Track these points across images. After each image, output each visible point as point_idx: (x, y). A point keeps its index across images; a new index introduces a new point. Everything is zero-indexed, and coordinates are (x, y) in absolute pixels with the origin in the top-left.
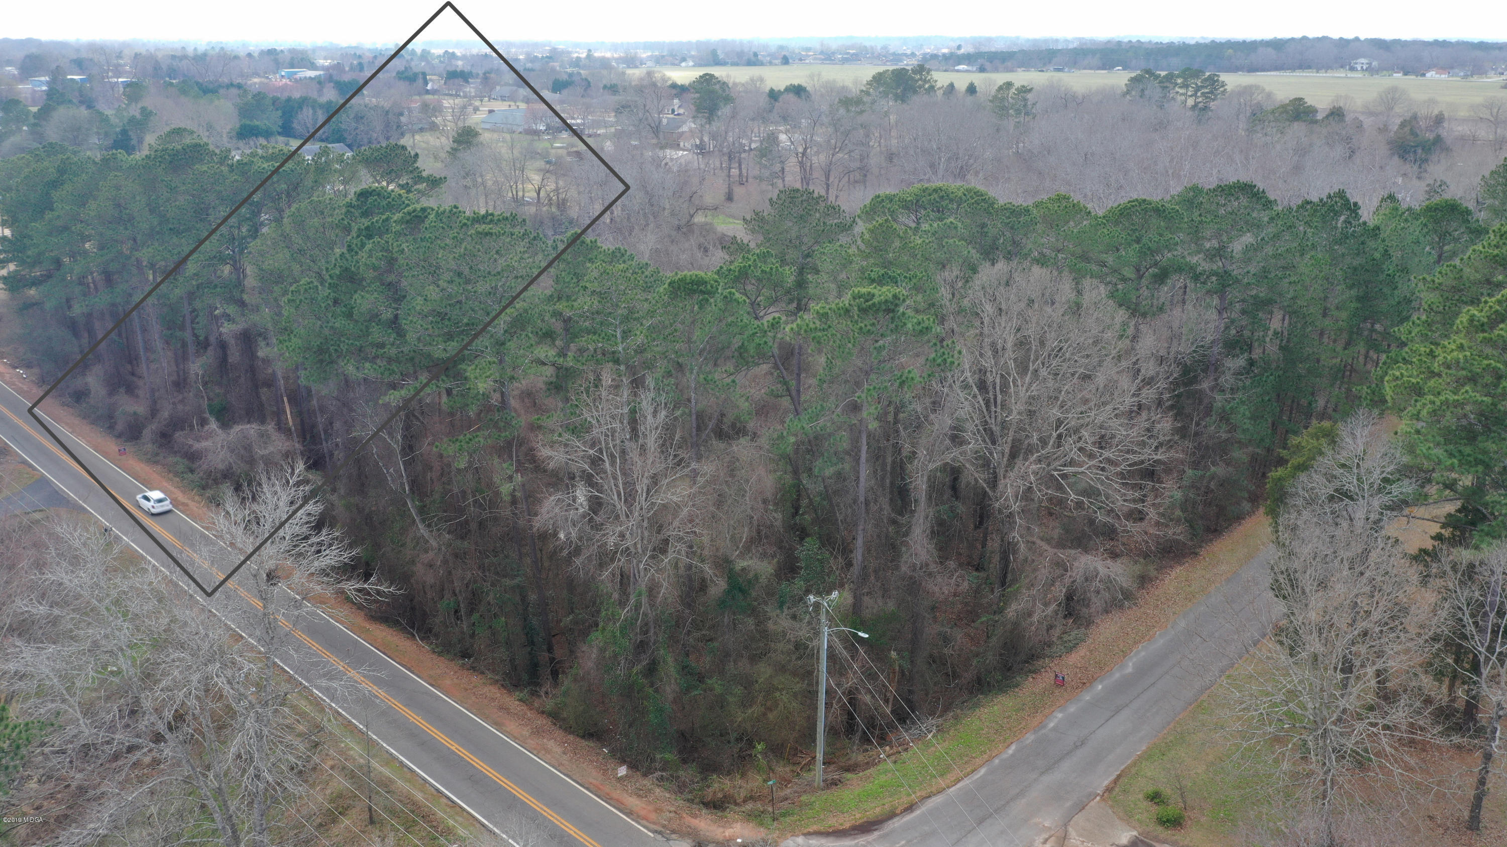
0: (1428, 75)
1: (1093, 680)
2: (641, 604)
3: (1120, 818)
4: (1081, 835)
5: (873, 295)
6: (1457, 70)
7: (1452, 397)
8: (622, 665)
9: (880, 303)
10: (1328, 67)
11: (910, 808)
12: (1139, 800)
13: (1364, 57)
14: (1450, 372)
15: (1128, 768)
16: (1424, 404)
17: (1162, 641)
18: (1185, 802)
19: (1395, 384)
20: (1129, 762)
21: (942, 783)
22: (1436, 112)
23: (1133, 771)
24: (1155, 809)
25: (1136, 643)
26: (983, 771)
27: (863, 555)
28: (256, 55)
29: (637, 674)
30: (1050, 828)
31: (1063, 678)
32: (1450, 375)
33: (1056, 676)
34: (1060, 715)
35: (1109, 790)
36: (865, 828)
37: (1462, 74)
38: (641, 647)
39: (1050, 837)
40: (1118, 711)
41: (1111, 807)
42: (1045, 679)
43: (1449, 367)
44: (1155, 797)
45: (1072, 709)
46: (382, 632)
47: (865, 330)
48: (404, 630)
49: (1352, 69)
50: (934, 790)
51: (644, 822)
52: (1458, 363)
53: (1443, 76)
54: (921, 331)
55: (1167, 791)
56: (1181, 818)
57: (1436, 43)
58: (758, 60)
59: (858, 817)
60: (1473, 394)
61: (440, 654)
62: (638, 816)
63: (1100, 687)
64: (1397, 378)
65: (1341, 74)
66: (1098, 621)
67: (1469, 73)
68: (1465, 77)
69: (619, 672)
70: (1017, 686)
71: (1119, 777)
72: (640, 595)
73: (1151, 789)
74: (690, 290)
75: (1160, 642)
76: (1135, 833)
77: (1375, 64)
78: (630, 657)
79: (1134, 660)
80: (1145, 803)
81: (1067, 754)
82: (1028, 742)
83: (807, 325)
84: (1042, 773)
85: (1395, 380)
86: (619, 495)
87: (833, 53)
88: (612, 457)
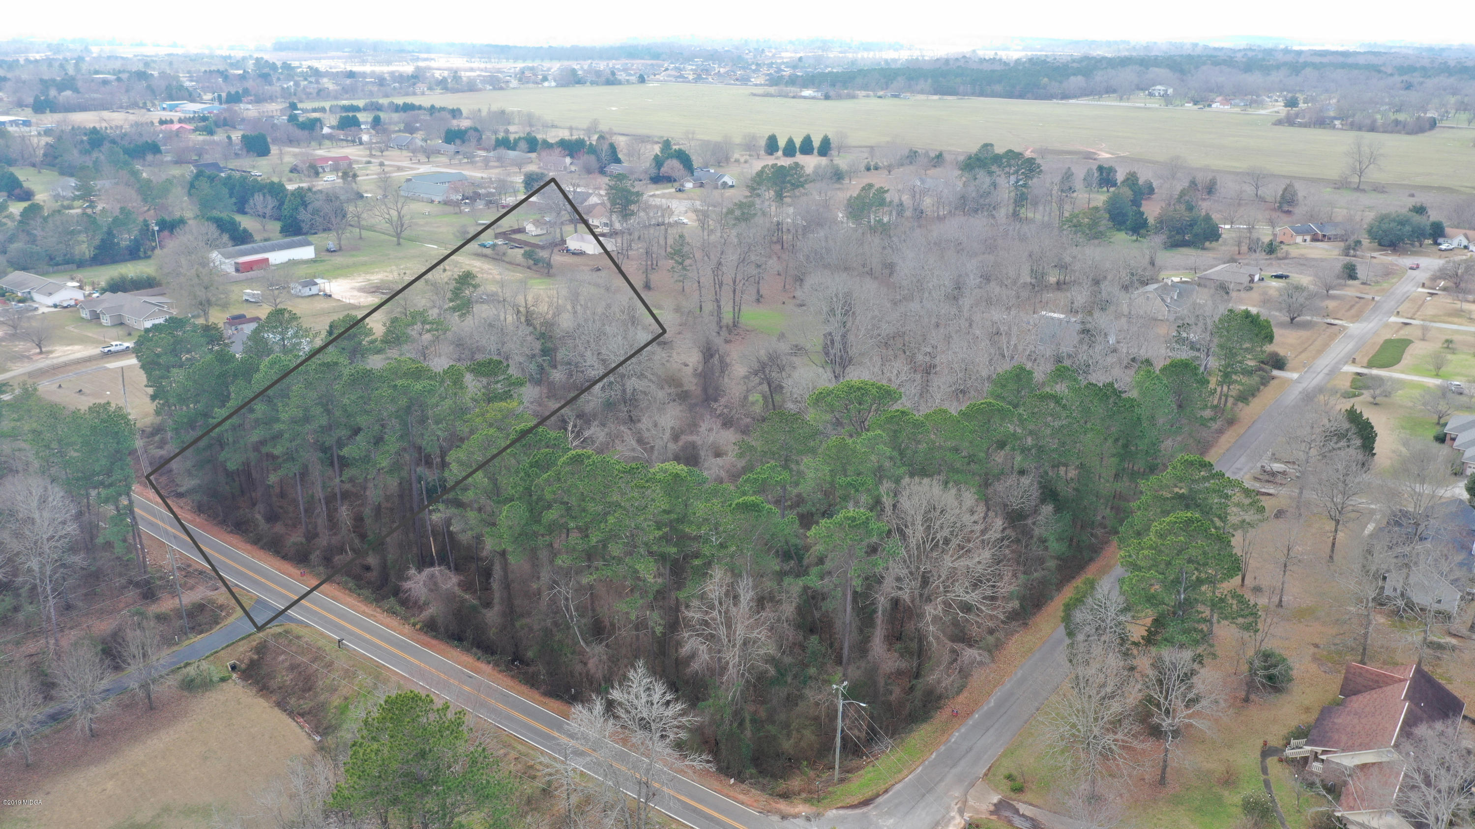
0: (1214, 105)
1: (972, 712)
3: (992, 789)
4: (974, 800)
6: (1238, 101)
11: (886, 791)
12: (1001, 779)
13: (1161, 84)
15: (995, 762)
18: (1024, 778)
20: (995, 759)
21: (900, 776)
23: (998, 763)
24: (1010, 784)
25: (995, 687)
26: (920, 768)
27: (848, 652)
30: (958, 797)
31: (956, 711)
33: (952, 710)
34: (957, 734)
35: (986, 775)
36: (866, 803)
37: (1242, 104)
39: (959, 801)
40: (988, 730)
41: (987, 784)
44: (1010, 777)
45: (963, 730)
49: (1151, 94)
50: (897, 780)
51: (752, 808)
53: (1226, 107)
54: (880, 534)
55: (1015, 773)
56: (1023, 787)
59: (861, 798)
62: (747, 805)
63: (977, 716)
68: (1245, 107)
70: (932, 718)
71: (990, 767)
73: (1007, 773)
75: (1008, 686)
76: (1002, 795)
77: (1170, 91)
79: (995, 698)
80: (1004, 781)
81: (963, 756)
82: (942, 751)
83: (820, 534)
84: (951, 768)
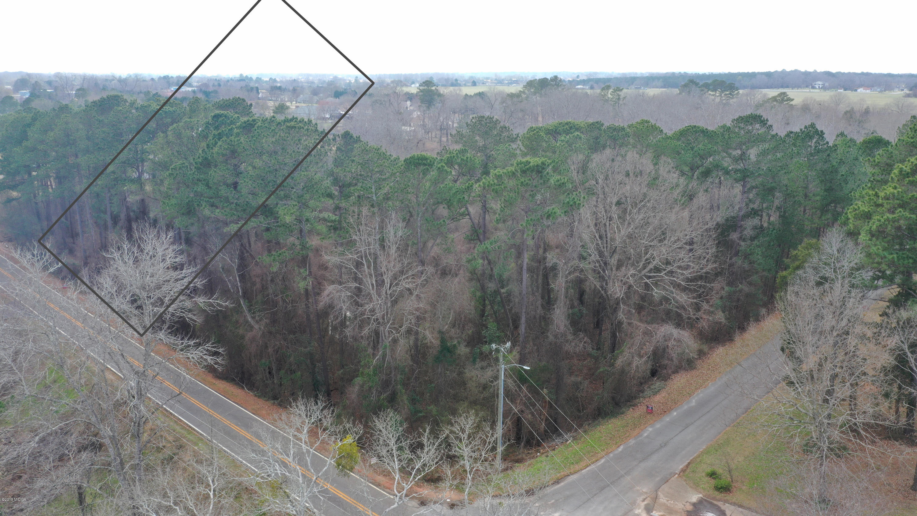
0: (859, 90)
1: (671, 409)
2: (386, 354)
3: (691, 487)
4: (667, 497)
5: (530, 163)
6: (876, 88)
7: (891, 216)
8: (374, 394)
9: (533, 166)
10: (799, 87)
11: (557, 482)
12: (703, 476)
13: (820, 80)
14: (889, 201)
15: (695, 458)
16: (874, 222)
17: (713, 388)
18: (731, 477)
19: (854, 213)
20: (695, 455)
21: (577, 467)
22: (865, 107)
23: (698, 460)
24: (713, 482)
25: (697, 389)
26: (603, 461)
27: (526, 329)
28: (156, 80)
29: (383, 399)
30: (646, 493)
31: (652, 408)
32: (889, 203)
33: (648, 407)
34: (650, 429)
35: (683, 471)
36: (531, 492)
37: (879, 90)
38: (386, 384)
39: (647, 498)
40: (687, 427)
41: (685, 480)
42: (641, 410)
43: (888, 199)
44: (713, 475)
45: (658, 426)
46: (223, 385)
47: (525, 183)
48: (237, 384)
49: (813, 88)
50: (572, 471)
51: (388, 490)
52: (894, 196)
53: (868, 91)
54: (560, 185)
55: (720, 471)
56: (730, 486)
57: (863, 74)
58: (458, 83)
59: (524, 488)
60: (904, 213)
61: (259, 397)
62: (384, 487)
63: (675, 413)
64: (856, 209)
65: (807, 90)
66: (673, 377)
67: (883, 89)
68: (881, 91)
69: (372, 399)
70: (622, 413)
71: (689, 463)
72: (385, 348)
73: (709, 470)
74: (417, 163)
75: (711, 388)
76: (701, 495)
77: (827, 84)
78: (379, 389)
79: (696, 398)
80: (706, 478)
81: (656, 450)
82: (631, 444)
83: (489, 182)
84: (641, 461)
85: (854, 211)
86: (372, 285)
87: (503, 80)
88: (368, 261)
